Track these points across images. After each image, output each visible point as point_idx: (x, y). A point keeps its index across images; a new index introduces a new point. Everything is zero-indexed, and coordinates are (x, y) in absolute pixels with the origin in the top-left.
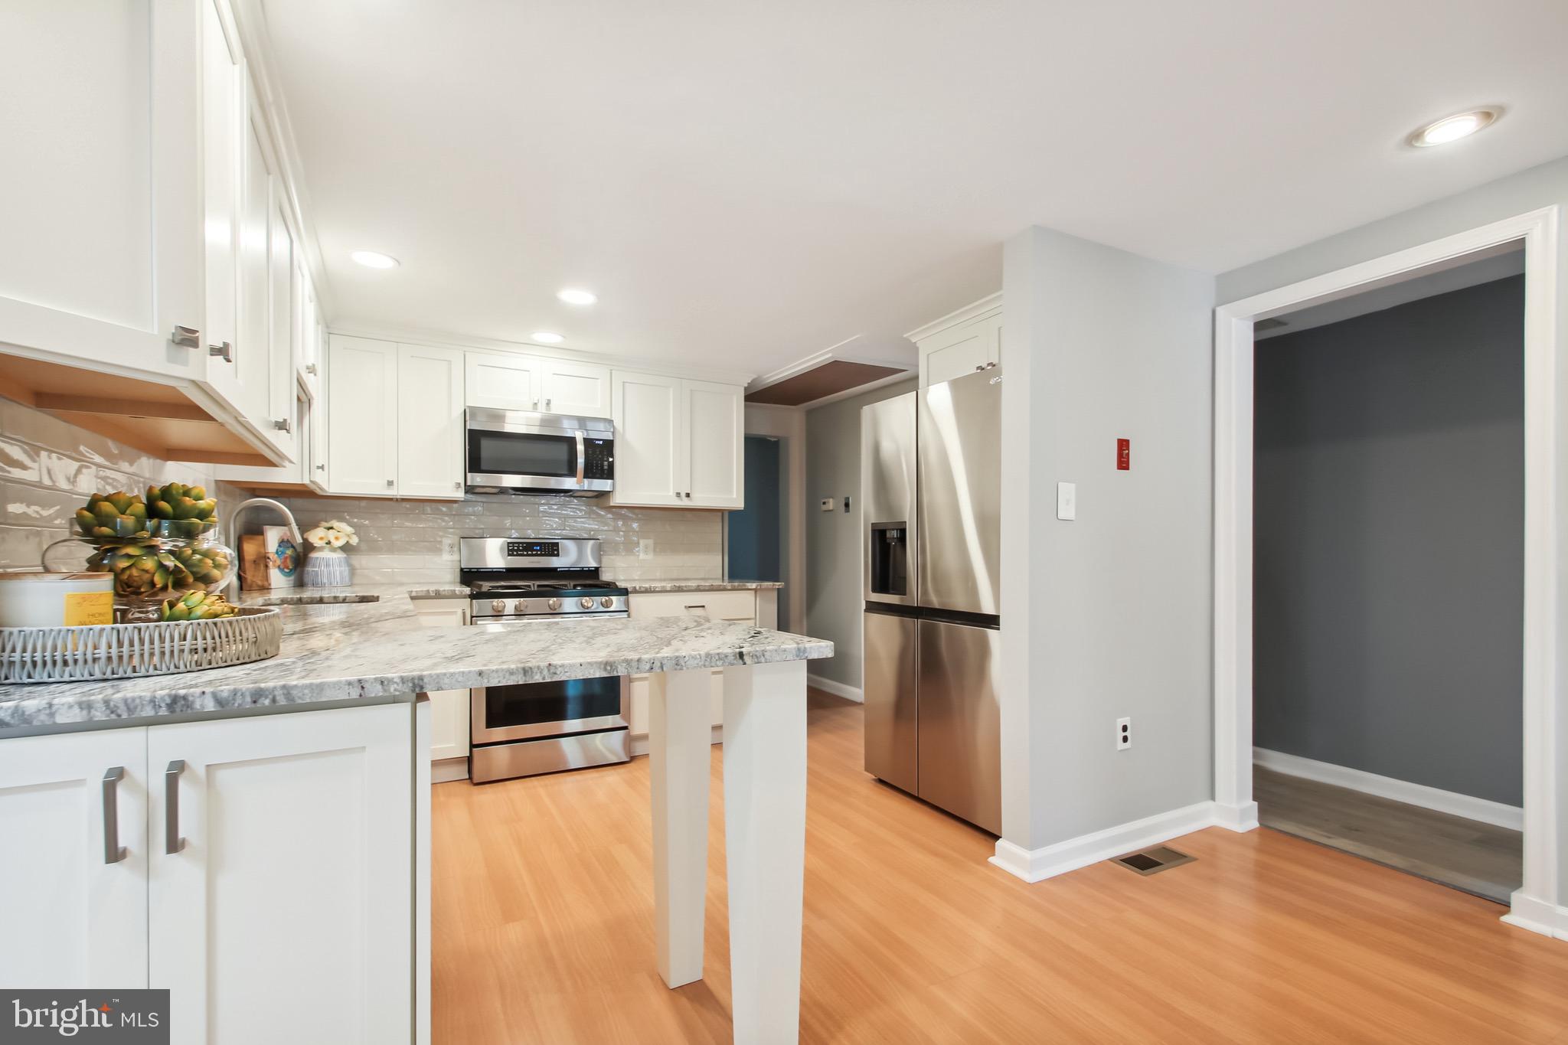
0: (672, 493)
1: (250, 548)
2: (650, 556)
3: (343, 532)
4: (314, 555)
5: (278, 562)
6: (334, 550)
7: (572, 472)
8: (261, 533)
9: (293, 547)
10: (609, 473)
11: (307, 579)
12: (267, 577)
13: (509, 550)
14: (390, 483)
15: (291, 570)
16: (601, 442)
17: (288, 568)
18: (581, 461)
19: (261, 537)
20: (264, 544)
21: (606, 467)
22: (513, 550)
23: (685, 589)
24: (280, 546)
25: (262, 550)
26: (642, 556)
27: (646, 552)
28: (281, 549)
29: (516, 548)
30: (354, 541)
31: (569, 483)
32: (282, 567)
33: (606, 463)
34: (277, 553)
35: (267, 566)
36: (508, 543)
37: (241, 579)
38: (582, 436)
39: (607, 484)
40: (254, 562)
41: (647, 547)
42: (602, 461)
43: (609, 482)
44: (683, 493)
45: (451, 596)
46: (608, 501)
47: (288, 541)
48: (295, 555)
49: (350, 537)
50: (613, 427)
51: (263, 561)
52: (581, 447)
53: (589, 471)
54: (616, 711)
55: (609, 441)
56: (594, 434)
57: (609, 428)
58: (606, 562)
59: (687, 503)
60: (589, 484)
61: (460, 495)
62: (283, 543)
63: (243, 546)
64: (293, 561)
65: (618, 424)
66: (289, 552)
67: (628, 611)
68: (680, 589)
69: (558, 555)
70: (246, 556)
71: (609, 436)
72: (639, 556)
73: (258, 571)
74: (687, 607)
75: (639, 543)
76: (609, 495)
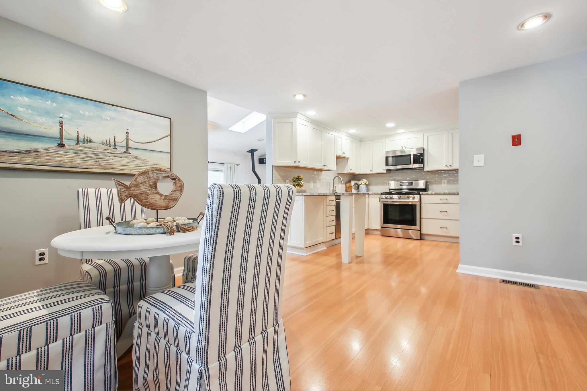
0: (445, 166)
1: (348, 185)
2: (446, 185)
3: (364, 181)
4: (360, 186)
5: (354, 187)
6: (363, 185)
7: (411, 164)
8: (350, 182)
9: (358, 184)
10: (422, 162)
11: (359, 191)
12: (351, 190)
14: (371, 171)
15: (357, 189)
16: (419, 154)
18: (412, 160)
19: (350, 183)
21: (420, 161)
22: (401, 184)
23: (439, 194)
25: (351, 185)
26: (443, 185)
30: (367, 183)
31: (410, 166)
33: (420, 160)
35: (351, 188)
36: (399, 183)
37: (346, 190)
38: (412, 154)
39: (422, 165)
40: (349, 187)
41: (444, 182)
42: (419, 159)
43: (422, 164)
44: (448, 165)
45: (377, 194)
46: (423, 170)
47: (356, 183)
48: (358, 186)
49: (366, 182)
50: (424, 149)
51: (351, 187)
52: (412, 157)
53: (415, 162)
54: (415, 225)
55: (422, 154)
56: (417, 152)
57: (423, 150)
58: (430, 187)
59: (450, 168)
60: (416, 166)
61: (385, 172)
62: (355, 184)
63: (347, 184)
64: (358, 187)
65: (426, 148)
66: (357, 186)
67: (420, 199)
68: (437, 194)
69: (413, 185)
70: (347, 186)
71: (422, 152)
72: (441, 185)
73: (349, 189)
74: (440, 199)
75: (441, 181)
76: (423, 168)
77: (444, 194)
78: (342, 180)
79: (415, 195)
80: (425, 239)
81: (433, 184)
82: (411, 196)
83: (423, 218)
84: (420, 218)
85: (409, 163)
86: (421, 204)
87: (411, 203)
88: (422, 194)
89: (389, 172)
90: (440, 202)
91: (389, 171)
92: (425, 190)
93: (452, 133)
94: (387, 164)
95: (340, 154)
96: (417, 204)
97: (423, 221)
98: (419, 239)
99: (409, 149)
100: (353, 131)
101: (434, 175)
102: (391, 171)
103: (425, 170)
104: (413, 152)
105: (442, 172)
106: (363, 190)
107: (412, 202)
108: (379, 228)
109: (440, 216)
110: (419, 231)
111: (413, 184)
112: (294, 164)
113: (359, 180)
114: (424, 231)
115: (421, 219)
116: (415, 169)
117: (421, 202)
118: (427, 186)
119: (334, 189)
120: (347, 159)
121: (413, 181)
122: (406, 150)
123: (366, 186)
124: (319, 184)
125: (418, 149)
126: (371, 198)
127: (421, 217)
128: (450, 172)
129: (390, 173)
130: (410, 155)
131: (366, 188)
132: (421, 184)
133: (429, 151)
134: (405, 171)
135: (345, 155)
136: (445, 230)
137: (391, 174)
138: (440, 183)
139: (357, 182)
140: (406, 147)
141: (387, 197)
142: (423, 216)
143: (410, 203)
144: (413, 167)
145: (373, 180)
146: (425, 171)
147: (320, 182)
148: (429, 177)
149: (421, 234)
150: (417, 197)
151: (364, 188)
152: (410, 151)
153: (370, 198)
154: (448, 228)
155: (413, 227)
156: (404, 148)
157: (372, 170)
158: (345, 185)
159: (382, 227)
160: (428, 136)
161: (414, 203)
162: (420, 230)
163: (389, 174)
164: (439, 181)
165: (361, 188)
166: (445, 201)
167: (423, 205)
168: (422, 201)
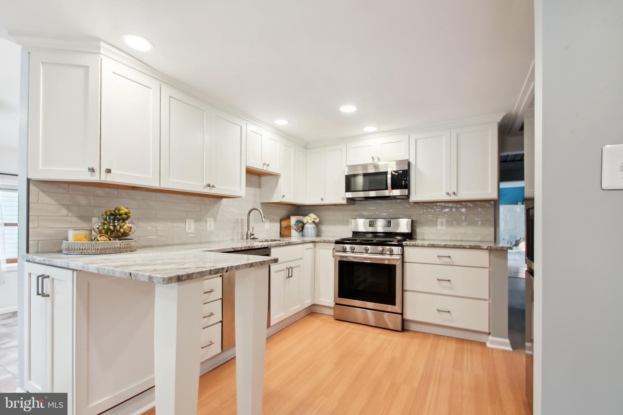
0: (444, 193)
1: (284, 224)
2: (444, 228)
3: (310, 219)
4: (306, 226)
5: (295, 228)
6: (310, 224)
7: (387, 189)
8: (289, 218)
10: (407, 186)
11: (304, 234)
12: (290, 233)
13: (369, 224)
14: (322, 199)
15: (301, 231)
16: (401, 172)
17: (299, 230)
18: (389, 182)
19: (289, 220)
20: (290, 222)
21: (403, 184)
22: (371, 224)
23: (436, 246)
24: (296, 222)
25: (289, 224)
26: (439, 227)
27: (442, 225)
28: (296, 223)
29: (372, 223)
30: (318, 221)
31: (386, 193)
32: (297, 229)
34: (295, 224)
35: (291, 229)
36: (370, 221)
37: (281, 233)
38: (390, 170)
39: (405, 192)
40: (285, 228)
41: (442, 223)
42: (402, 181)
43: (407, 190)
44: (451, 193)
45: (329, 242)
46: (408, 200)
47: (300, 221)
48: (303, 225)
49: (315, 219)
50: (409, 164)
51: (289, 227)
52: (389, 176)
53: (395, 186)
54: (394, 303)
55: (407, 170)
56: (397, 168)
57: (407, 164)
58: (419, 230)
59: (454, 198)
60: (396, 192)
61: (344, 202)
62: (298, 222)
63: (282, 223)
64: (301, 227)
65: (412, 161)
66: (301, 224)
67: (403, 255)
68: (433, 246)
69: (390, 226)
70: (282, 226)
71: (407, 168)
72: (437, 227)
73: (286, 231)
74: (439, 256)
75: (437, 221)
76: (408, 197)
77: (445, 247)
78: (263, 216)
79: (393, 248)
80: (410, 329)
81: (424, 225)
82: (388, 247)
83: (406, 291)
84: (403, 291)
85: (385, 188)
86: (404, 263)
87: (388, 262)
88: (407, 245)
89: (353, 202)
90: (438, 261)
91: (351, 201)
92: (410, 236)
93: (457, 134)
94: (348, 189)
95: (258, 165)
96: (397, 265)
97: (408, 295)
98: (400, 330)
99: (386, 163)
100: (282, 122)
101: (425, 210)
102: (355, 200)
103: (410, 201)
104: (391, 168)
105: (438, 204)
106: (310, 232)
107: (389, 260)
108: (332, 304)
109: (438, 288)
110: (400, 316)
111: (390, 224)
112: (91, 176)
113: (305, 215)
114: (408, 316)
115: (404, 293)
116: (395, 198)
117: (404, 261)
118: (414, 228)
119: (249, 232)
120: (275, 176)
121: (392, 220)
122: (379, 163)
123: (315, 226)
124: (213, 224)
125: (399, 163)
126: (320, 248)
127: (404, 288)
128: (450, 205)
129: (354, 204)
130: (386, 173)
131: (315, 229)
132: (404, 226)
133: (419, 166)
134: (379, 201)
135: (270, 169)
136: (446, 315)
137: (356, 206)
138: (435, 224)
139: (301, 218)
140: (379, 159)
141: (346, 248)
142: (407, 287)
143: (386, 262)
144: (391, 195)
145: (329, 215)
146: (411, 203)
147: (215, 221)
148: (417, 213)
149: (403, 320)
150: (397, 250)
151: (311, 229)
152: (386, 166)
153: (317, 248)
154: (451, 312)
155: (390, 308)
156: (376, 161)
157: (324, 199)
158: (279, 224)
159: (336, 304)
160: (416, 140)
161: (393, 263)
162: (402, 314)
163: (352, 207)
164: (435, 220)
165: (307, 229)
166: (448, 260)
167: (407, 266)
168: (407, 259)
